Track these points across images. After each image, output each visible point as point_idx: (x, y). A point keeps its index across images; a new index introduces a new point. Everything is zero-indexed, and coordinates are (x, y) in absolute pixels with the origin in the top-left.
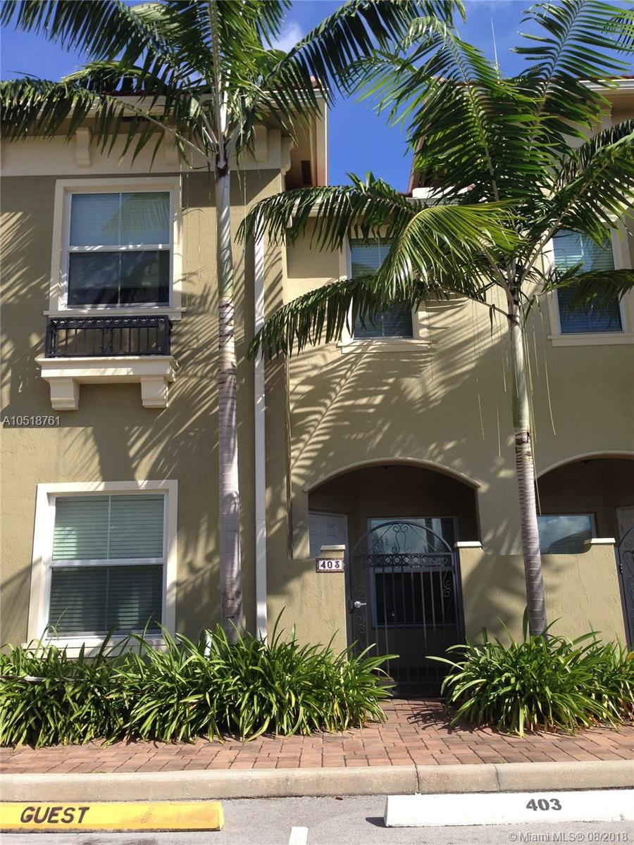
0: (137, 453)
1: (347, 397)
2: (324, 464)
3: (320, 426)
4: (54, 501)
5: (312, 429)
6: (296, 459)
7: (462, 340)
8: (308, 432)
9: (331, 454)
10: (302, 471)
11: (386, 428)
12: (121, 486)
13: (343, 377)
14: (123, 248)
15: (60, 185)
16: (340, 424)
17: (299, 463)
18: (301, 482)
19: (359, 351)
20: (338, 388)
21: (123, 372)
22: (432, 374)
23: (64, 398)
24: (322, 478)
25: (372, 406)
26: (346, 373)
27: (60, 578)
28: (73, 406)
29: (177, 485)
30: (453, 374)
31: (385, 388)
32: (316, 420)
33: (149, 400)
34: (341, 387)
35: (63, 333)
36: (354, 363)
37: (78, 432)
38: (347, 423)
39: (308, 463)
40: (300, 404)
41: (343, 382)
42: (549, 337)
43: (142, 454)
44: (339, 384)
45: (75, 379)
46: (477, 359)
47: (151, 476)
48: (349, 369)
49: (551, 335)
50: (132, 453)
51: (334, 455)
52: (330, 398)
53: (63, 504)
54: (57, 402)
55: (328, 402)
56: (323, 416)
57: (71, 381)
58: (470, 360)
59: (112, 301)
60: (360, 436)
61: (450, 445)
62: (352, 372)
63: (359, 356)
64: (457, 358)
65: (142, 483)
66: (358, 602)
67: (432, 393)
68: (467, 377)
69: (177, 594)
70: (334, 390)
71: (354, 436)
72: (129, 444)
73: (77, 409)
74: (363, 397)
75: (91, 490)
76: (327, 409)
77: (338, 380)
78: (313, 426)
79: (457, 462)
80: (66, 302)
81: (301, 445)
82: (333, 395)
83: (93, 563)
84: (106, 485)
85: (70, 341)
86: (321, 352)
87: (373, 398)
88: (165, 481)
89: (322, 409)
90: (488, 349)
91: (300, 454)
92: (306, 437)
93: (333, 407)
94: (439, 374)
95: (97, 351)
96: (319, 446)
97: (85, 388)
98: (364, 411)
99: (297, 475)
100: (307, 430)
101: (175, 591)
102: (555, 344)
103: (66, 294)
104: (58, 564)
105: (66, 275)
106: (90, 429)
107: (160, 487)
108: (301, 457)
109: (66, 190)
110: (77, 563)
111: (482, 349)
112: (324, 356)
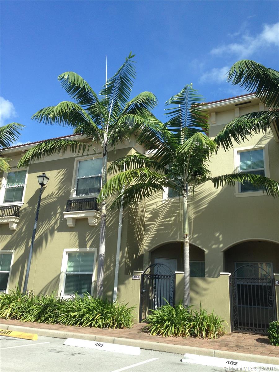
0: (88, 240)
1: (163, 218)
2: (154, 242)
3: (154, 229)
4: (68, 254)
5: (151, 230)
6: (146, 240)
7: (203, 196)
8: (150, 231)
9: (157, 238)
10: (147, 244)
11: (175, 229)
12: (83, 250)
13: (162, 211)
14: (90, 176)
15: (76, 159)
16: (160, 228)
17: (147, 242)
18: (146, 248)
19: (168, 202)
20: (160, 215)
21: (83, 215)
22: (192, 210)
23: (70, 224)
24: (154, 247)
25: (171, 221)
26: (163, 210)
27: (68, 277)
28: (72, 226)
29: (97, 250)
30: (199, 209)
31: (176, 214)
32: (153, 227)
33: (91, 224)
34: (161, 215)
35: (72, 204)
36: (166, 207)
37: (73, 234)
38: (163, 227)
39: (149, 241)
40: (147, 221)
41: (162, 213)
42: (234, 194)
43: (89, 240)
44: (161, 214)
45: (73, 218)
46: (208, 203)
47: (91, 247)
48: (164, 209)
49: (235, 193)
50: (87, 239)
51: (157, 239)
52: (157, 219)
53: (70, 254)
54: (69, 225)
55: (157, 220)
56: (155, 226)
57: (71, 218)
58: (205, 204)
59: (87, 193)
60: (166, 232)
61: (196, 236)
62: (165, 210)
63: (168, 204)
64: (201, 203)
65: (88, 249)
66: (144, 290)
67: (191, 216)
68: (204, 210)
69: (94, 284)
70: (159, 216)
71: (165, 232)
72: (86, 237)
73: (74, 226)
74: (168, 218)
75: (76, 251)
76: (156, 223)
77: (160, 213)
78: (152, 229)
79: (198, 242)
80: (75, 194)
81: (148, 235)
82: (159, 218)
83: (76, 273)
84: (79, 249)
85: (74, 206)
86: (156, 204)
87: (171, 218)
88: (93, 248)
89: (155, 223)
90: (212, 199)
91: (147, 238)
92: (149, 233)
93: (158, 222)
94: (194, 210)
95: (78, 209)
96: (153, 236)
97: (77, 220)
98: (168, 223)
99: (146, 246)
100: (150, 230)
101: (94, 283)
102: (236, 196)
103: (76, 192)
104: (67, 273)
105: (76, 186)
106: (77, 233)
107: (92, 250)
108: (147, 239)
109: (77, 161)
110: (72, 273)
111: (210, 200)
112: (156, 205)
